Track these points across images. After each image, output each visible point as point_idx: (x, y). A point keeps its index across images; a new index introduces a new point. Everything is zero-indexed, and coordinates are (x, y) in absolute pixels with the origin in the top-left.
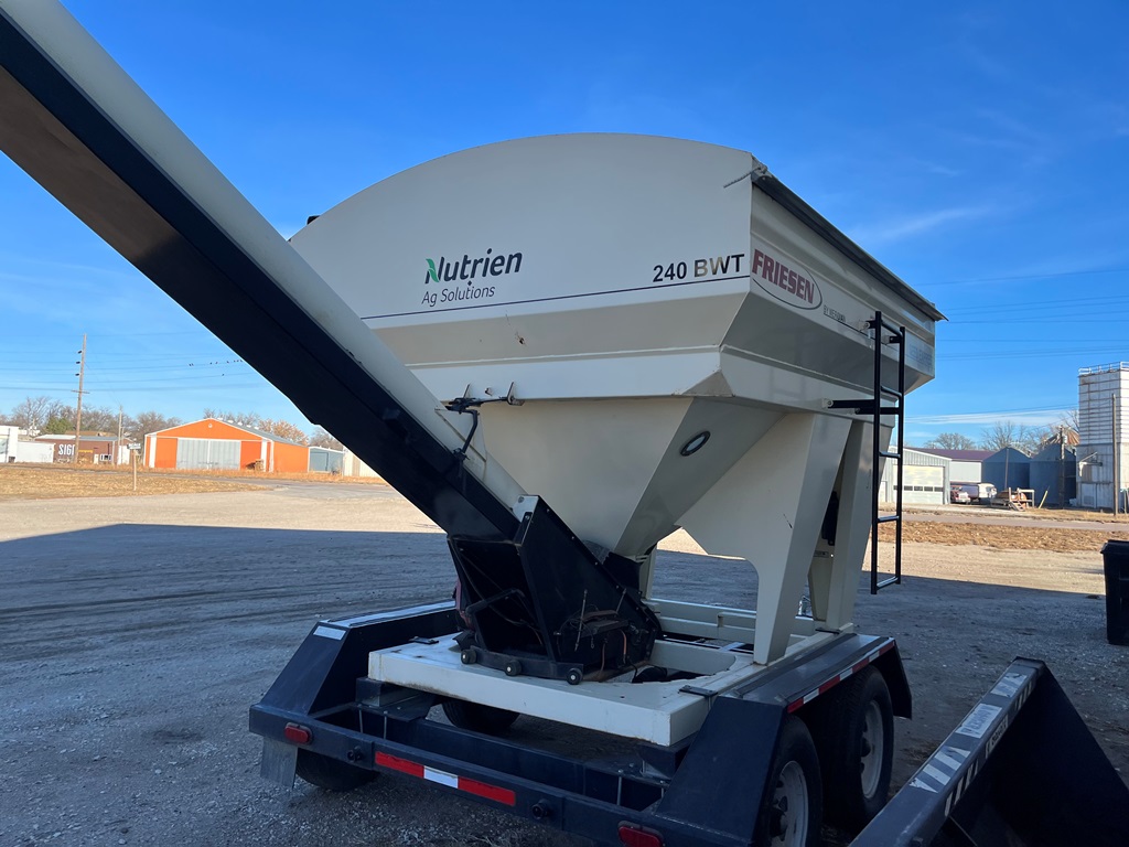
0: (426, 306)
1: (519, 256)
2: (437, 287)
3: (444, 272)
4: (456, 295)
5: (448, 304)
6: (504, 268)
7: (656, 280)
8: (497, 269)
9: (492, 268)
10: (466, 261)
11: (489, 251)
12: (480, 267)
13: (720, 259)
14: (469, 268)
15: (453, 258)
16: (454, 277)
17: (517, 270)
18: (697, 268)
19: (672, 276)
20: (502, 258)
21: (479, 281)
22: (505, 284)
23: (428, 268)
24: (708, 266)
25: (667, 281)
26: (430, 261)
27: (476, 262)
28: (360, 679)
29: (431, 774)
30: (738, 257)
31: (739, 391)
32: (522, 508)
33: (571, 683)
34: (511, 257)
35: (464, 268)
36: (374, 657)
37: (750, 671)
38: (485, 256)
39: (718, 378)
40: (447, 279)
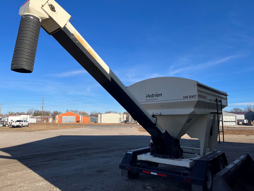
0: (146, 101)
1: (161, 94)
2: (148, 98)
3: (149, 96)
4: (151, 100)
5: (150, 101)
6: (159, 96)
7: (184, 98)
8: (158, 96)
9: (157, 96)
10: (153, 95)
11: (156, 93)
12: (155, 96)
13: (193, 96)
14: (153, 96)
15: (150, 94)
16: (151, 97)
17: (161, 96)
18: (190, 97)
19: (186, 98)
20: (159, 94)
21: (155, 98)
22: (159, 98)
23: (146, 95)
24: (191, 96)
25: (185, 98)
26: (146, 94)
27: (154, 95)
28: (136, 160)
29: (152, 173)
30: (196, 95)
31: (197, 114)
32: (163, 132)
33: (172, 159)
34: (160, 94)
35: (152, 96)
36: (138, 156)
37: (200, 157)
38: (156, 94)
39: (194, 112)
40: (150, 97)
